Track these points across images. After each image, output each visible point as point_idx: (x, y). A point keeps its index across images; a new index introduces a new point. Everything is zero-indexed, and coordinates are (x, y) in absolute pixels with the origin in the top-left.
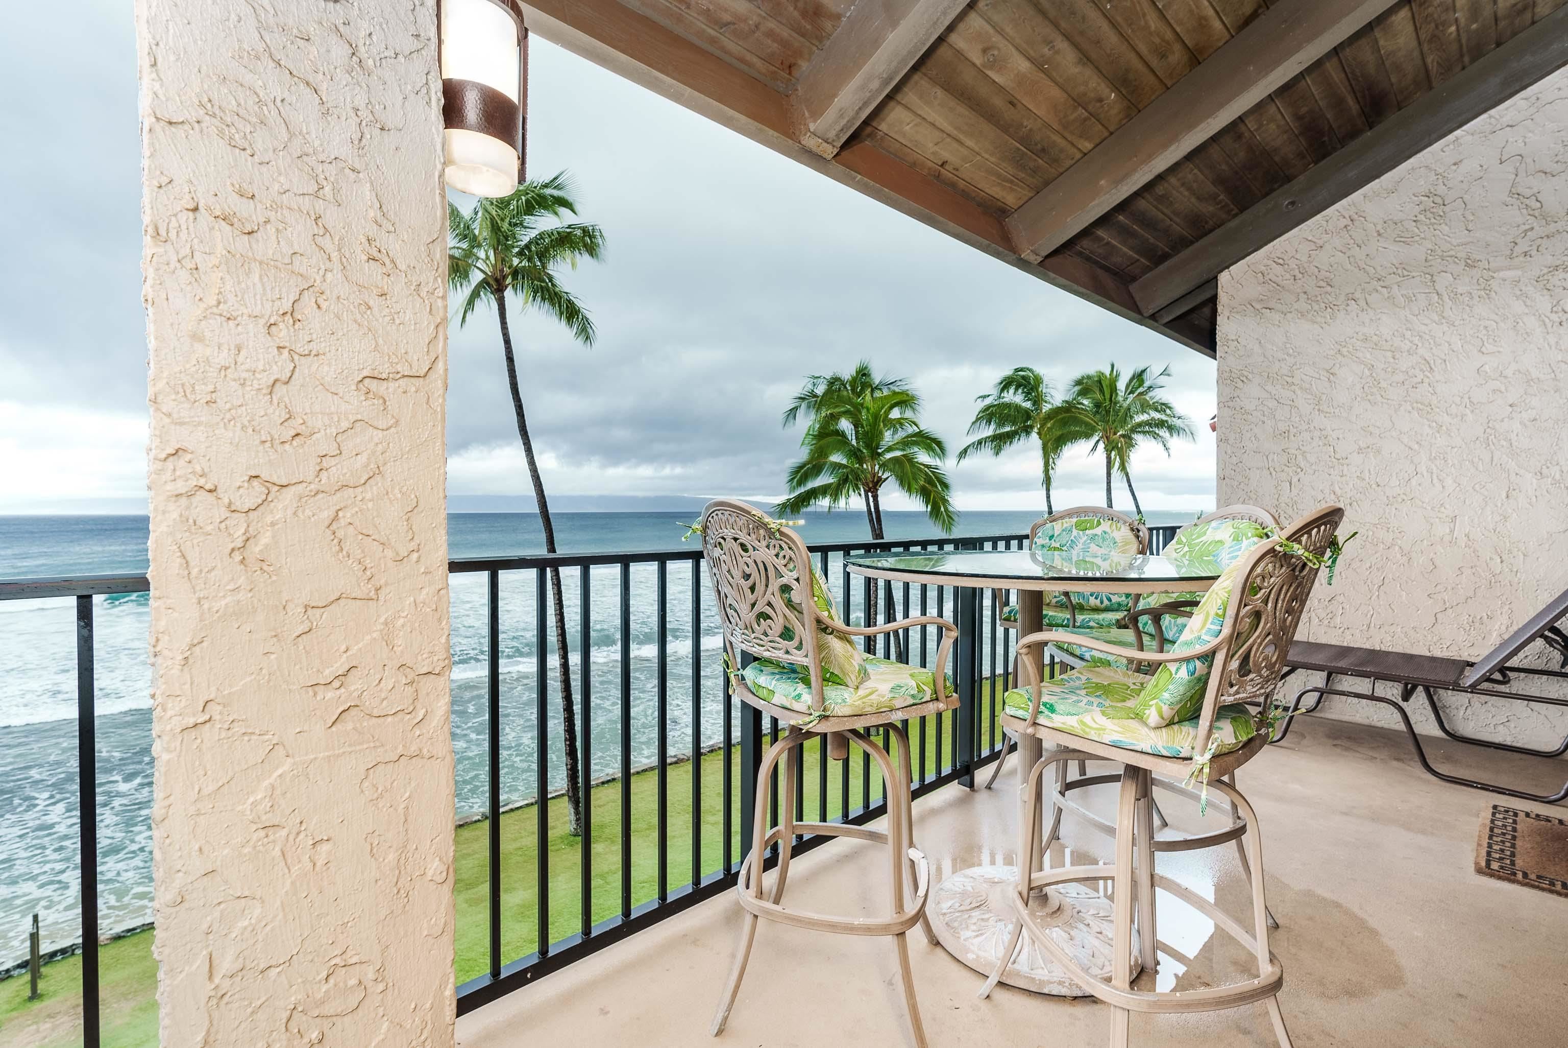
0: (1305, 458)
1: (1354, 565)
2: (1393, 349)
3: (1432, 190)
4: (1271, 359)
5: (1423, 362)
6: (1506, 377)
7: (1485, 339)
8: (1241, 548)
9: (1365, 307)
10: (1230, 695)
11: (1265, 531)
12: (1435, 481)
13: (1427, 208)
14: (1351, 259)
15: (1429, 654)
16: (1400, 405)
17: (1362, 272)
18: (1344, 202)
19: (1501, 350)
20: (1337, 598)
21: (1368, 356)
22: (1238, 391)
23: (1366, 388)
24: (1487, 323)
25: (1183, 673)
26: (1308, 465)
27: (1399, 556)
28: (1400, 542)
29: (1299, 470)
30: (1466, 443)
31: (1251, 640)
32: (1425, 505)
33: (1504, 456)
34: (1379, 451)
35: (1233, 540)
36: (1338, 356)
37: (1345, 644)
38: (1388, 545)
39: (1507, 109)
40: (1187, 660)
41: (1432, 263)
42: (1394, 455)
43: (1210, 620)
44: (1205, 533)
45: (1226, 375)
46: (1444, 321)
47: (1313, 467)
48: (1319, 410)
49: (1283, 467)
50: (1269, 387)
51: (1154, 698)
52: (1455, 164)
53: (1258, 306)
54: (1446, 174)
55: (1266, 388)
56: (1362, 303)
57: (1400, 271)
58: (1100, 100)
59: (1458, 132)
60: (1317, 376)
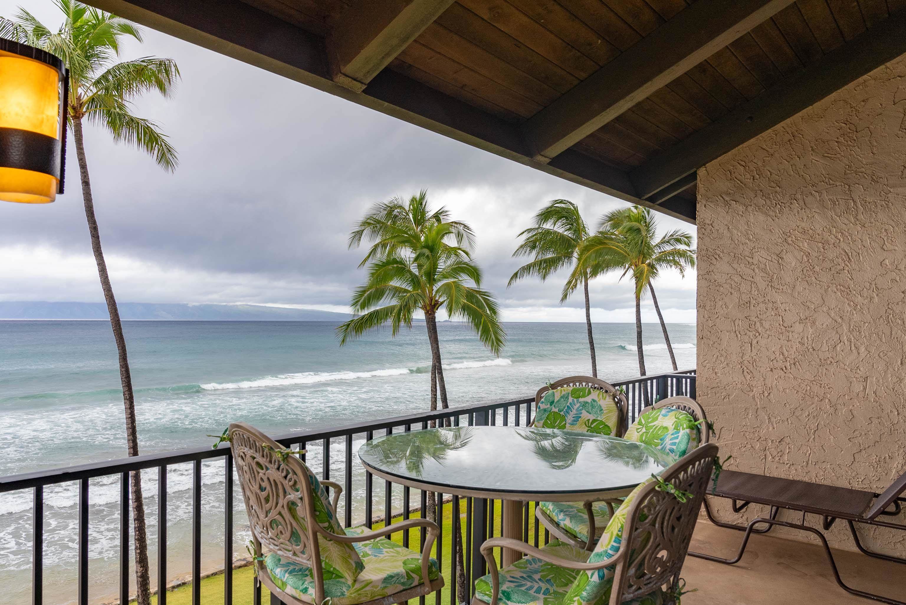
0: (762, 324)
1: (798, 413)
2: (823, 241)
3: (849, 120)
4: (736, 242)
5: (844, 253)
6: (900, 270)
7: (885, 239)
8: (678, 436)
9: (804, 207)
10: (629, 593)
11: (696, 423)
12: (853, 348)
13: (846, 133)
14: (794, 167)
15: (849, 487)
16: (829, 287)
17: (801, 178)
18: (788, 121)
19: (896, 248)
20: (785, 439)
21: (806, 244)
22: (713, 267)
23: (805, 271)
24: (887, 227)
25: (595, 578)
26: (764, 330)
27: (828, 407)
28: (829, 396)
29: (757, 334)
30: (873, 320)
31: (644, 552)
32: (846, 367)
33: (899, 331)
34: (814, 323)
35: (674, 429)
36: (785, 243)
37: (791, 478)
38: (821, 398)
39: (898, 63)
40: (599, 569)
41: (850, 176)
42: (825, 326)
43: (613, 539)
44: (657, 419)
45: (704, 252)
46: (858, 223)
47: (768, 332)
48: (771, 286)
49: (746, 331)
50: (735, 266)
51: (576, 596)
52: (863, 101)
53: (727, 199)
54: (858, 108)
55: (733, 265)
56: (801, 202)
57: (827, 180)
58: (590, 44)
59: (865, 77)
60: (770, 259)
